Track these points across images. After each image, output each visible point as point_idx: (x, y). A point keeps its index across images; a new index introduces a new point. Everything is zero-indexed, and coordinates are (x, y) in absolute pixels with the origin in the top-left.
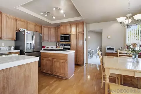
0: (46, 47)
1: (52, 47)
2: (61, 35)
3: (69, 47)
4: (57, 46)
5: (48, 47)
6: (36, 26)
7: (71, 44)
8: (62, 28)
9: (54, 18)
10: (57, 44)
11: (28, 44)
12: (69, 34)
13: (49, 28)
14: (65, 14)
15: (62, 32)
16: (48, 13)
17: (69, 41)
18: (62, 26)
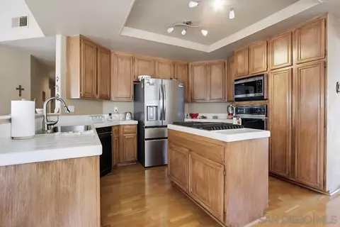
0: (200, 115)
1: (216, 115)
2: (236, 81)
3: (262, 117)
4: (229, 114)
5: (204, 115)
6: (174, 66)
7: (269, 107)
8: (240, 59)
9: (205, 33)
10: (230, 109)
11: (151, 108)
12: (263, 75)
13: (206, 66)
14: (232, 9)
15: (240, 71)
16: (187, 23)
17: (262, 98)
18: (239, 52)
